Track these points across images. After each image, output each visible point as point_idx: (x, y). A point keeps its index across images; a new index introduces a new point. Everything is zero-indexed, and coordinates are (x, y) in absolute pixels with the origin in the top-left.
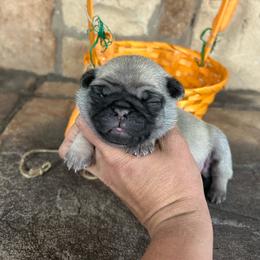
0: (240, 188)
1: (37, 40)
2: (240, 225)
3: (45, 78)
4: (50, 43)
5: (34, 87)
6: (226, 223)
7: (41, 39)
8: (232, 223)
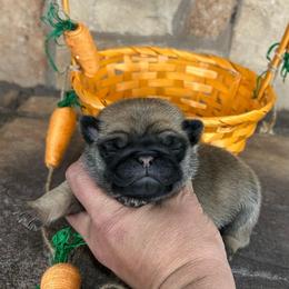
0: (282, 235)
1: (22, 39)
2: (275, 277)
3: (32, 91)
4: (40, 44)
5: (16, 104)
6: (257, 274)
7: (27, 38)
8: (265, 275)
